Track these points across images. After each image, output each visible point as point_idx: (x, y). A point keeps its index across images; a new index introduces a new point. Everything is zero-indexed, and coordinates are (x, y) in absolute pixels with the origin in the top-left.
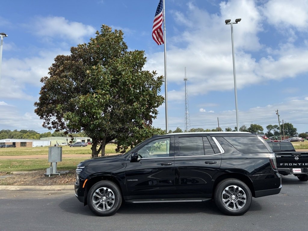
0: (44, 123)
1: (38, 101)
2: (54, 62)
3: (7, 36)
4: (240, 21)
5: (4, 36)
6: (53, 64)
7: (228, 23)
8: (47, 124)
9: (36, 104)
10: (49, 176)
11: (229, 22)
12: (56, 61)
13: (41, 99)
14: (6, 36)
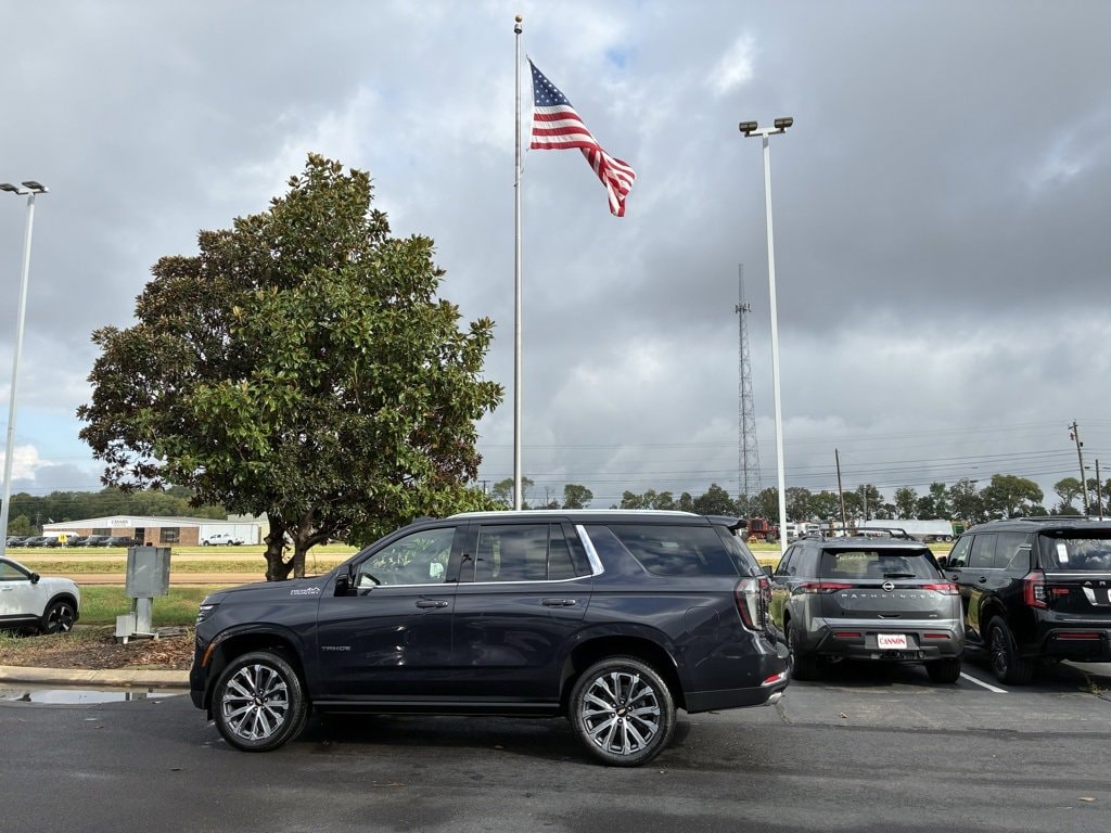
0: (108, 470)
1: (91, 404)
2: (153, 279)
3: (46, 189)
4: (789, 125)
5: (38, 190)
6: (149, 286)
7: (751, 133)
8: (114, 477)
9: (82, 410)
10: (126, 641)
11: (754, 129)
12: (158, 274)
13: (98, 396)
14: (43, 191)
